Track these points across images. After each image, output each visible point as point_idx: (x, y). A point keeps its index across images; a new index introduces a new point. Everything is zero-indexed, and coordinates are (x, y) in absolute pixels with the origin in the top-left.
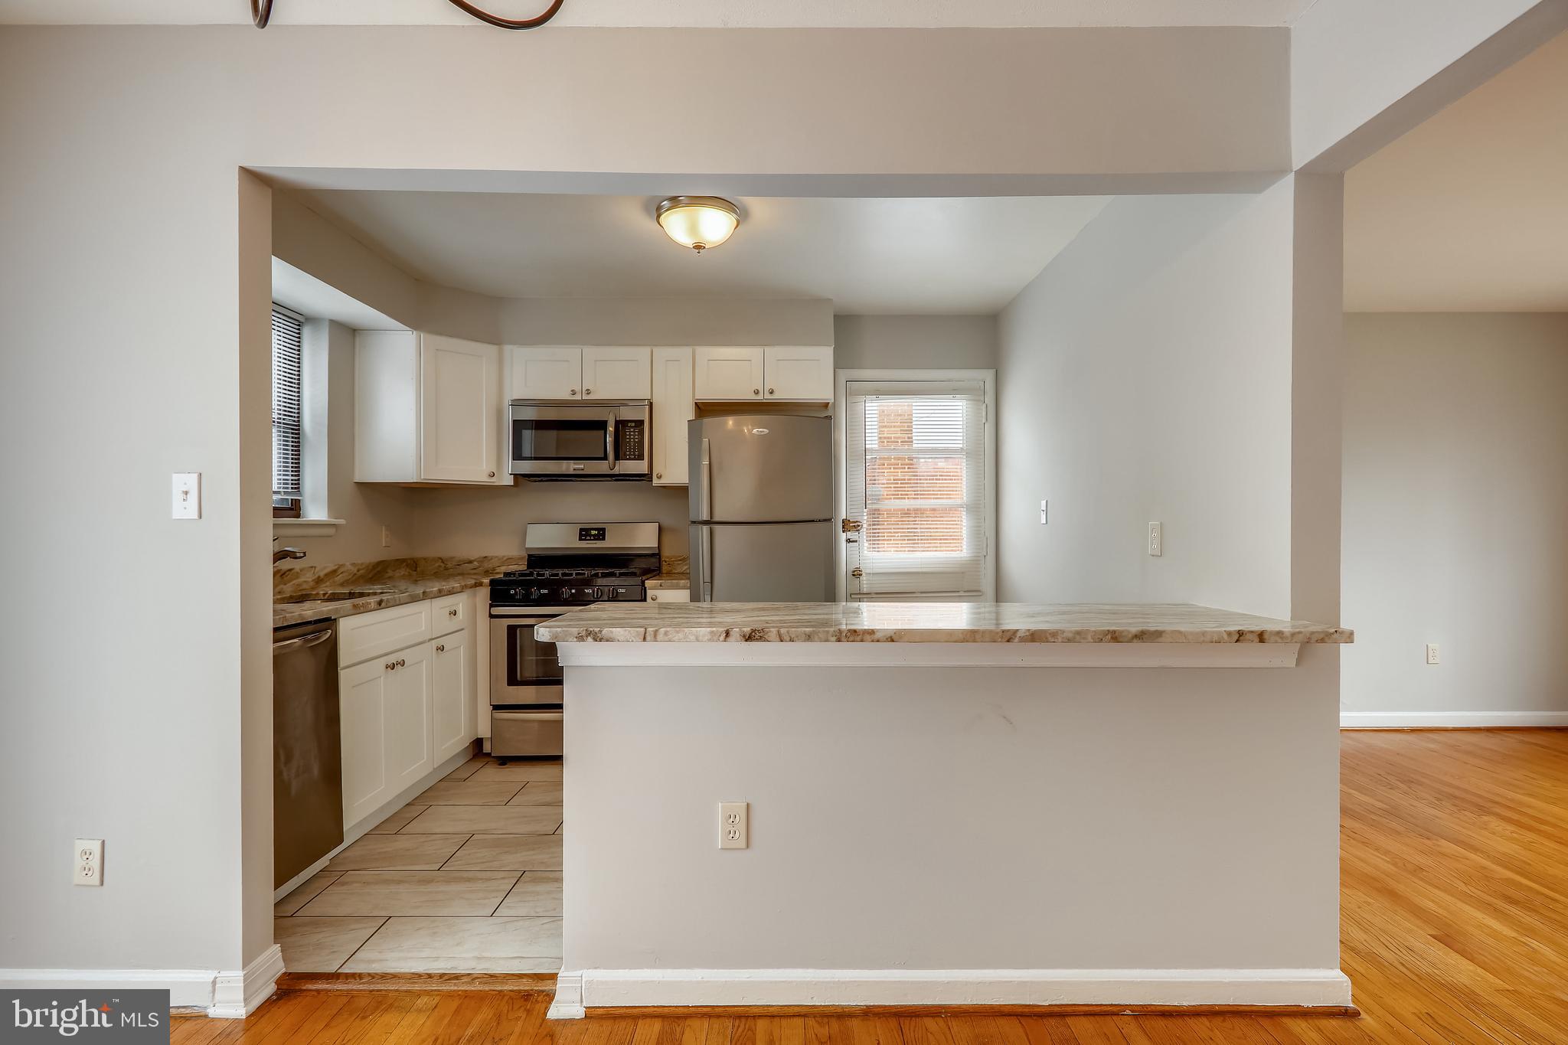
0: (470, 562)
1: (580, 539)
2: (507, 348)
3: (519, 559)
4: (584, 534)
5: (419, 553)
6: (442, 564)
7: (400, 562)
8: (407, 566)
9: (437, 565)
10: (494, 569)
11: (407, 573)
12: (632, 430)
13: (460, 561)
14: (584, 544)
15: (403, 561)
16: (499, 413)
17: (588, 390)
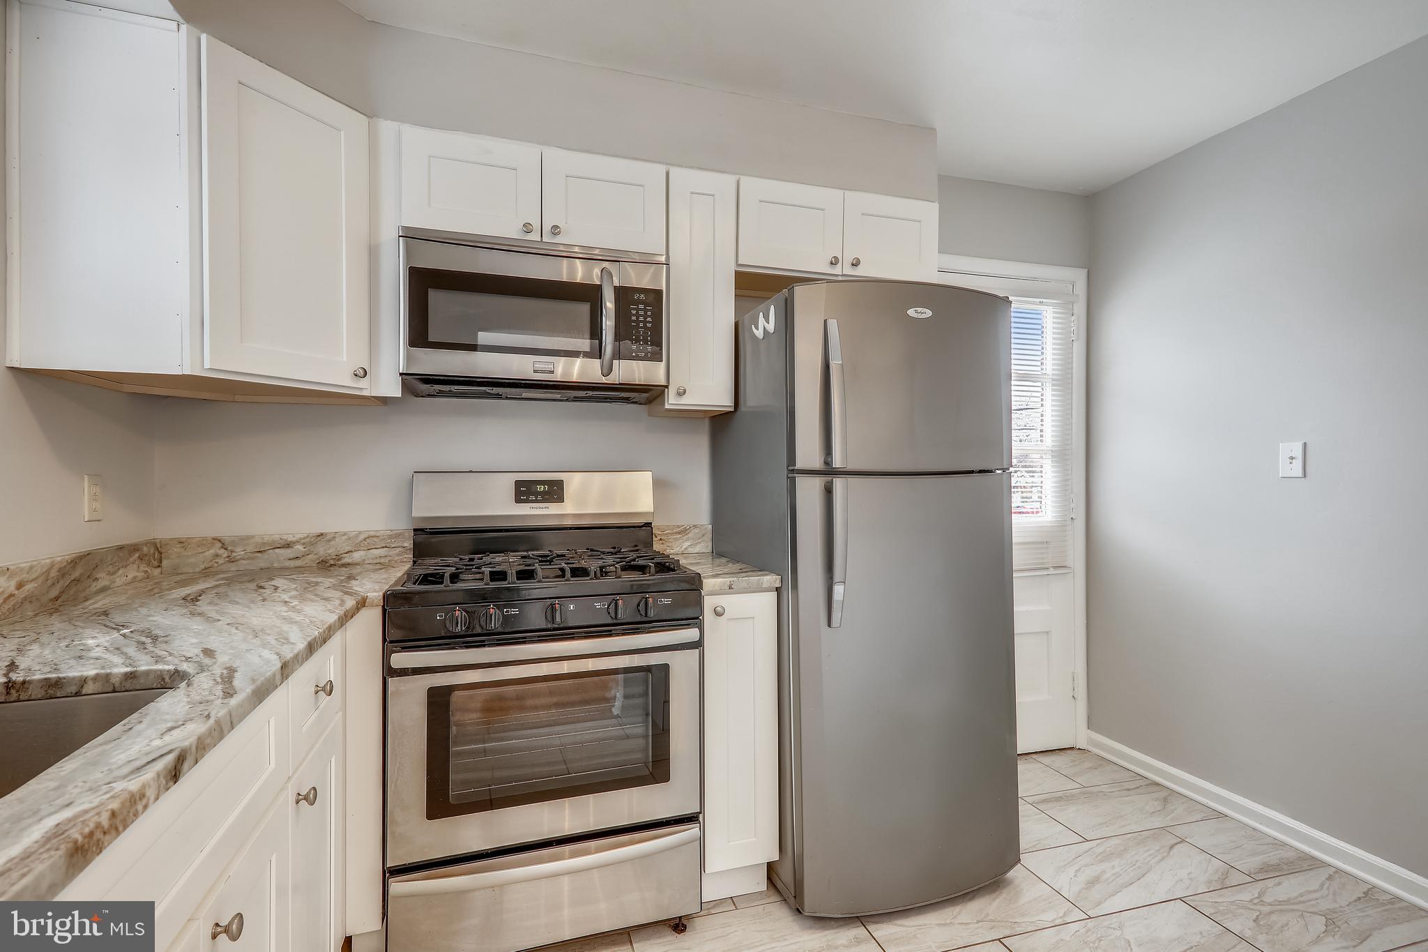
0: (288, 545)
1: (518, 500)
2: (387, 127)
3: (390, 537)
4: (525, 491)
5: (166, 530)
6: (222, 551)
7: (126, 552)
8: (141, 558)
9: (212, 551)
10: (339, 557)
11: (140, 575)
12: (641, 306)
13: (264, 544)
14: (526, 510)
15: (134, 548)
16: (373, 253)
17: (556, 227)
